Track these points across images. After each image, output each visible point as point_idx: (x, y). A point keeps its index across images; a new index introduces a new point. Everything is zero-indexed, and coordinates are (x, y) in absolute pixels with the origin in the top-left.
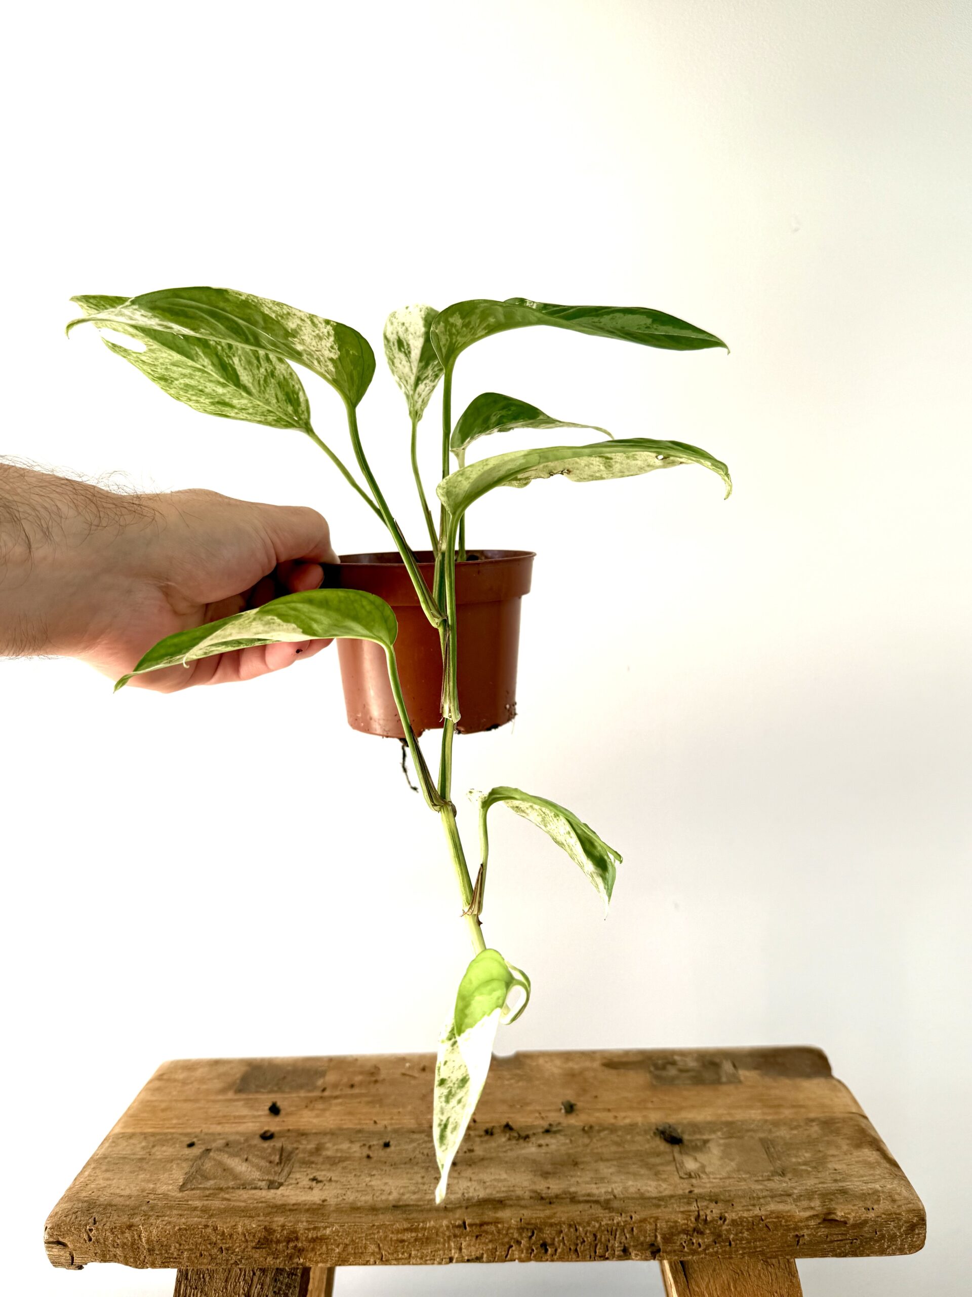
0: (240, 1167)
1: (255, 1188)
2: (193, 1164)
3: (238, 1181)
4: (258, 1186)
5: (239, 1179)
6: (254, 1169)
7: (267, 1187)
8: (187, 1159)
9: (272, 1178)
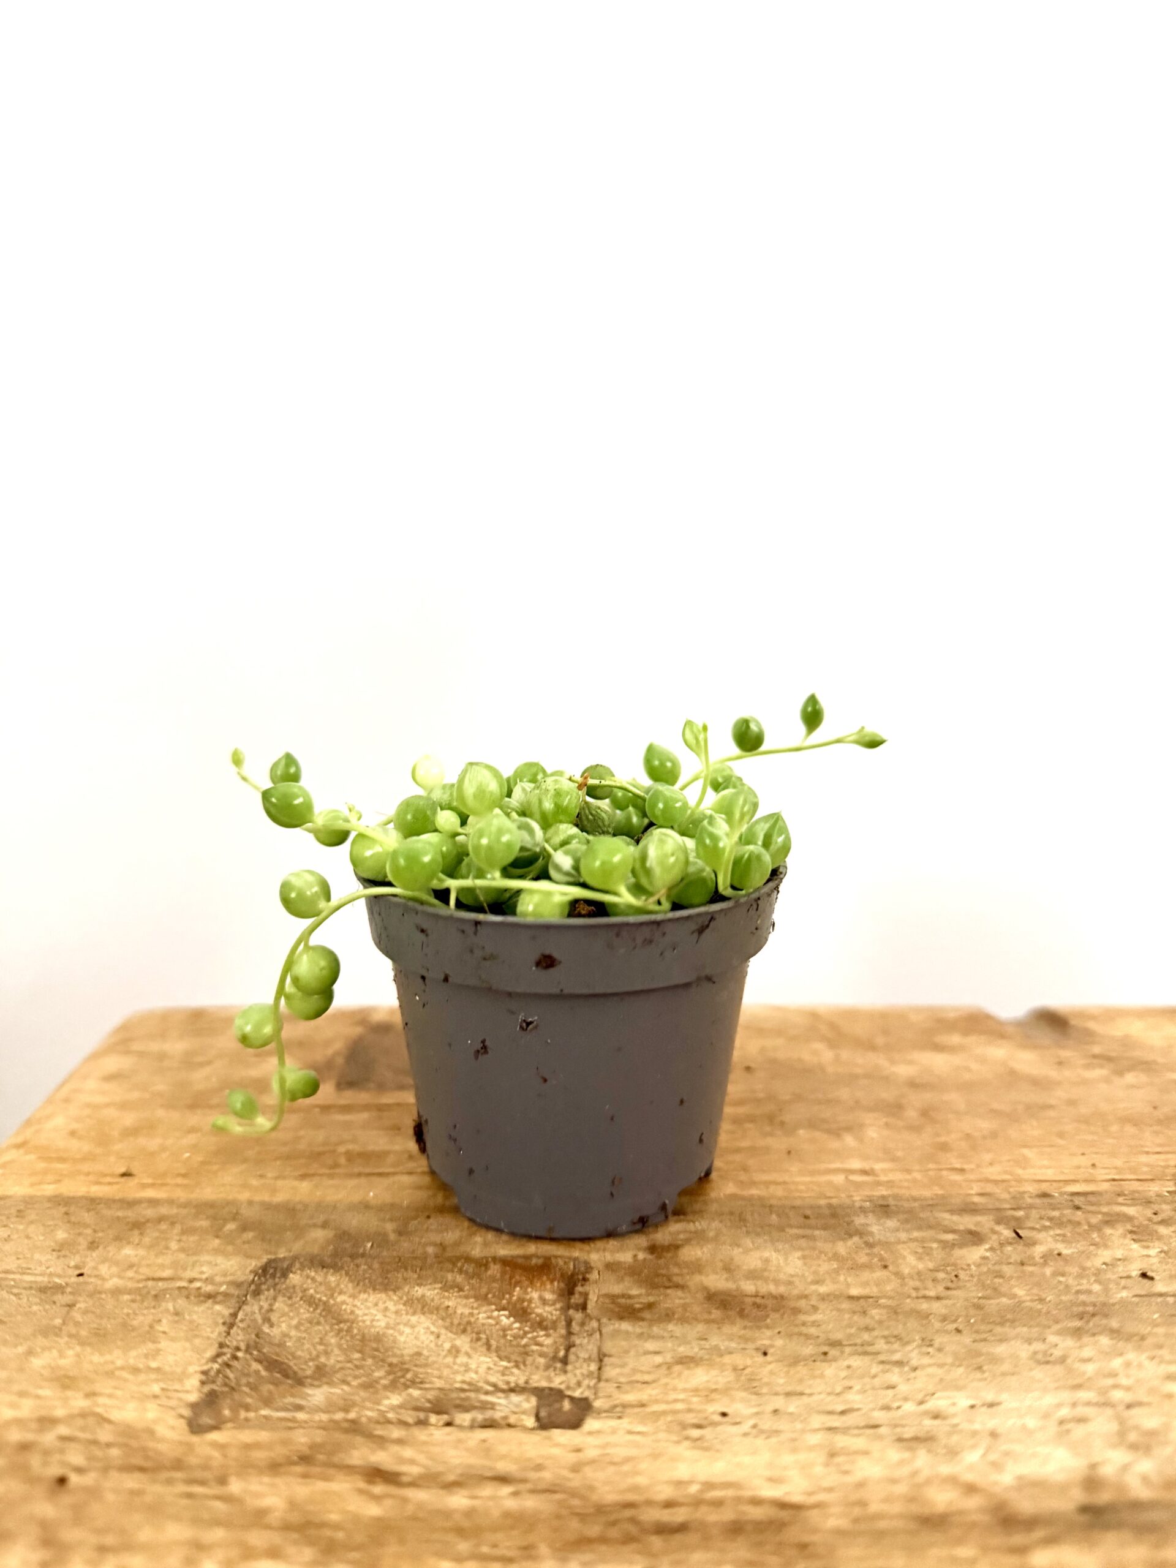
0: (407, 1330)
1: (490, 1425)
2: (234, 1315)
3: (416, 1393)
4: (498, 1415)
5: (413, 1383)
6: (463, 1342)
7: (530, 1422)
8: (209, 1296)
9: (544, 1384)
